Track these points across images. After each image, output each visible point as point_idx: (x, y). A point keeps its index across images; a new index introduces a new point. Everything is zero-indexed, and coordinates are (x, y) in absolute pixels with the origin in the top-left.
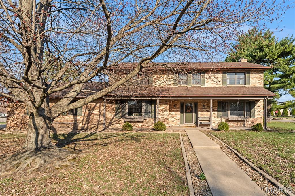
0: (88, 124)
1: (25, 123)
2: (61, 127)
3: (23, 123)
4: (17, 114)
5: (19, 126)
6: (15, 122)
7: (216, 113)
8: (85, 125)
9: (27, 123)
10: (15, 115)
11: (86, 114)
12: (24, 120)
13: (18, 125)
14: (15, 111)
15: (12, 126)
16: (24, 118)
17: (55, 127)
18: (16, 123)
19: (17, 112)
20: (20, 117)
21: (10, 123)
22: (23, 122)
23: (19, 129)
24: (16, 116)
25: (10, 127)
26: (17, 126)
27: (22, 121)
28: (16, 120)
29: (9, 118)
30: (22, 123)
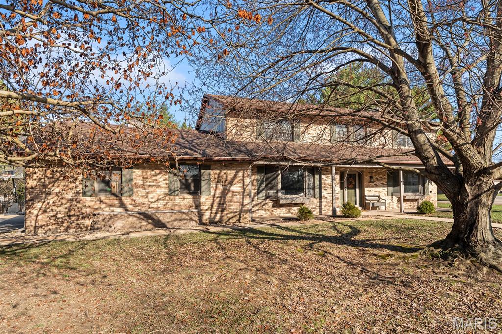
0: (222, 211)
1: (78, 216)
2: (176, 220)
3: (74, 215)
4: (57, 194)
5: (62, 223)
6: (52, 214)
7: (386, 188)
8: (216, 213)
9: (83, 213)
10: (49, 198)
11: (218, 192)
12: (76, 207)
13: (61, 220)
14: (49, 186)
15: (40, 223)
16: (74, 203)
17: (163, 221)
18: (55, 216)
19: (57, 190)
20: (64, 201)
21: (37, 216)
22: (72, 212)
23: (62, 228)
24: (51, 199)
25: (36, 227)
26: (57, 224)
27: (69, 210)
28: (54, 208)
29: (33, 204)
30: (69, 216)
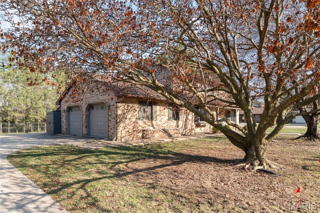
0: (186, 129)
1: (137, 131)
3: (135, 131)
4: (129, 119)
5: (131, 135)
6: (127, 130)
8: (184, 130)
9: (139, 130)
10: (126, 121)
11: (185, 119)
12: (136, 126)
13: (130, 133)
14: (126, 114)
15: (123, 135)
16: (136, 124)
18: (128, 131)
19: (129, 117)
20: (132, 123)
21: (122, 131)
22: (135, 130)
23: (131, 138)
24: (127, 121)
25: (121, 137)
26: (129, 135)
27: (134, 128)
28: (128, 126)
29: (120, 124)
30: (134, 131)
